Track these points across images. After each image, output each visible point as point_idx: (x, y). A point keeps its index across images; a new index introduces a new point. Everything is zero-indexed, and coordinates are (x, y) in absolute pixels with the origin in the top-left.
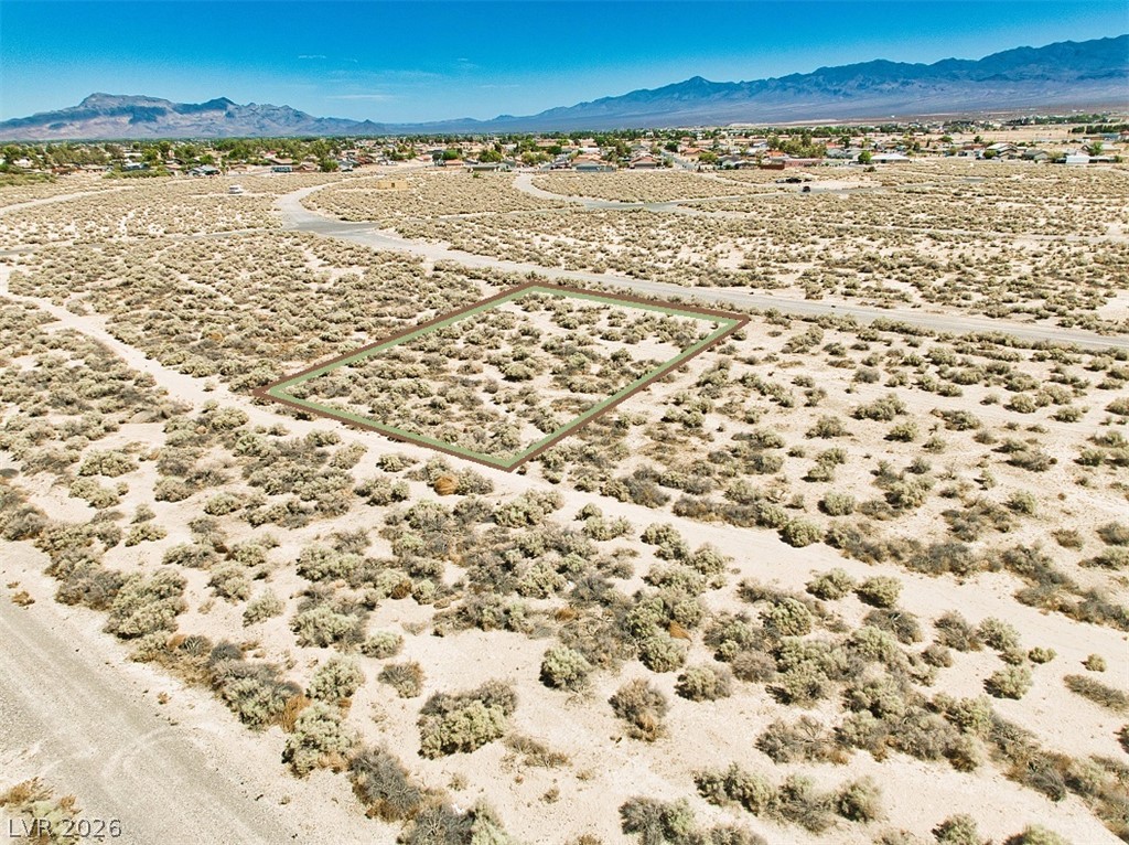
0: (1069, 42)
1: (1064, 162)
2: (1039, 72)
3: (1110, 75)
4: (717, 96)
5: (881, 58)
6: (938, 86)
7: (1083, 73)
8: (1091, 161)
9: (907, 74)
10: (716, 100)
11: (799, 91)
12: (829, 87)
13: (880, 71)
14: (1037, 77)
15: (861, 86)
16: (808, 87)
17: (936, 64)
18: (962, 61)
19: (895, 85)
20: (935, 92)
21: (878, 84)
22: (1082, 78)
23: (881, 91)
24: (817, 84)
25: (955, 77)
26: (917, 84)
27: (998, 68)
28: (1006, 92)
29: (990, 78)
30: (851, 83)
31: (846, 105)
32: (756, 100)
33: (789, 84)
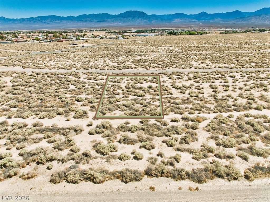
0: (93, 14)
1: (119, 39)
2: (90, 20)
3: (103, 21)
4: (10, 22)
5: (54, 15)
6: (69, 22)
7: (98, 20)
8: (124, 39)
9: (62, 19)
10: (10, 23)
11: (35, 22)
12: (42, 21)
13: (54, 18)
14: (89, 21)
15: (51, 21)
16: (37, 21)
17: (67, 17)
18: (73, 16)
19: (59, 21)
20: (69, 23)
21: (55, 21)
22: (98, 21)
23: (56, 23)
24: (39, 20)
25: (72, 20)
26: (64, 21)
27: (81, 18)
28: (84, 24)
29: (80, 21)
30: (48, 20)
31: (48, 26)
32: (23, 24)
33: (31, 20)
